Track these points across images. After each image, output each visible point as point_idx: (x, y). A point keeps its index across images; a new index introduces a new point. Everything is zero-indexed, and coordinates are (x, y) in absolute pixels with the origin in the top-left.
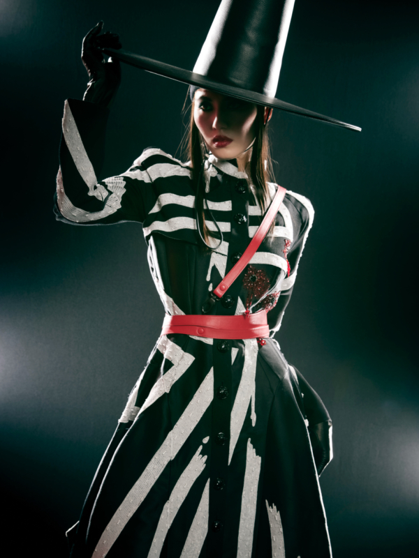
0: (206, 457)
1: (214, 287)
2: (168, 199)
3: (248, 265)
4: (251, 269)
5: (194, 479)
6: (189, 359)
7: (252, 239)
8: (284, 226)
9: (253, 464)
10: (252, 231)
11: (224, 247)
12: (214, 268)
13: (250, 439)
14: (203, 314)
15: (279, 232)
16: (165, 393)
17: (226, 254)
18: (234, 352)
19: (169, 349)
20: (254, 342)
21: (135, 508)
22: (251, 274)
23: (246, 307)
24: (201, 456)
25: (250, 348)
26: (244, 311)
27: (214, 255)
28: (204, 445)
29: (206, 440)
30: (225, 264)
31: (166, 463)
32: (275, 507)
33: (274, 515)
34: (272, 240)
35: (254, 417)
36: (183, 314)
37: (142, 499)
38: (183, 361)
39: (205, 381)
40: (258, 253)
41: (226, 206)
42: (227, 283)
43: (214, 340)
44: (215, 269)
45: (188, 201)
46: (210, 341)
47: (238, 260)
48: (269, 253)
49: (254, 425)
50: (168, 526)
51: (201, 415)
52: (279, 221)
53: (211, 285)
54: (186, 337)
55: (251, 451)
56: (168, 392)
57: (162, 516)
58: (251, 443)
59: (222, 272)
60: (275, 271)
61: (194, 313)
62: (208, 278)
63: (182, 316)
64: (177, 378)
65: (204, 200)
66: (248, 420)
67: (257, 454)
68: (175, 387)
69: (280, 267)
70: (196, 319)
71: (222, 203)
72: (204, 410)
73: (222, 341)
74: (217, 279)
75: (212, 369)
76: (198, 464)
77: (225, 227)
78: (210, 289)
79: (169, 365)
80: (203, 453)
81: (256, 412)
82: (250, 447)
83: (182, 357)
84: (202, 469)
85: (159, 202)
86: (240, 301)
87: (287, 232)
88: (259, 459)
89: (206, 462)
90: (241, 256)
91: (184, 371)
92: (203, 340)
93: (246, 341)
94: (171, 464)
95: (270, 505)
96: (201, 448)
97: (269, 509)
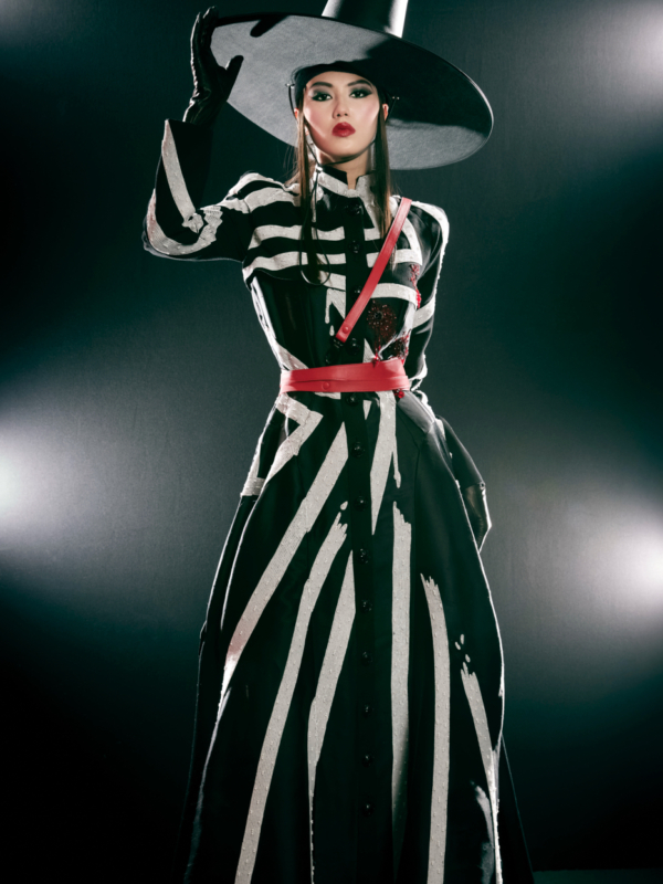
0: (346, 525)
1: (336, 331)
3: (371, 300)
4: (375, 305)
5: (335, 552)
6: (316, 418)
7: (371, 269)
8: (409, 247)
9: (403, 532)
10: (371, 259)
11: (338, 281)
12: (332, 307)
13: (395, 503)
14: (327, 365)
15: (402, 256)
16: (294, 456)
17: (344, 288)
18: (367, 405)
19: (290, 407)
20: (390, 395)
21: (272, 590)
22: (375, 311)
23: (375, 353)
24: (340, 525)
25: (387, 401)
26: (374, 356)
27: (329, 292)
28: (342, 512)
29: (344, 506)
30: (344, 301)
31: (302, 536)
32: (432, 581)
33: (432, 590)
34: (394, 267)
35: (398, 477)
36: (306, 367)
37: (280, 579)
38: (310, 420)
39: (337, 438)
40: (380, 285)
41: (337, 234)
42: (350, 323)
43: (342, 394)
44: (333, 309)
45: (294, 232)
46: (337, 396)
47: (358, 295)
48: (393, 285)
49: (398, 486)
50: (311, 609)
51: (336, 478)
52: (402, 242)
53: (332, 328)
54: (312, 394)
55: (398, 517)
56: (296, 454)
57: (304, 597)
58: (398, 507)
59: (342, 312)
60: (402, 305)
61: (318, 365)
62: (327, 320)
63: (304, 370)
64: (305, 438)
65: (312, 229)
66: (391, 480)
67: (406, 520)
69: (407, 298)
70: (321, 372)
71: (333, 232)
72: (339, 472)
73: (351, 394)
74: (337, 320)
75: (343, 425)
76: (337, 535)
77: (339, 259)
78: (332, 332)
79: (294, 425)
80: (342, 521)
81: (400, 470)
82: (396, 511)
83: (309, 417)
84: (343, 539)
85: (256, 235)
86: (367, 345)
87: (414, 254)
88: (408, 526)
89: (347, 532)
90: (361, 290)
91: (312, 431)
92: (329, 395)
93: (381, 394)
94: (307, 536)
95: (427, 578)
96: (339, 515)
97: (425, 584)
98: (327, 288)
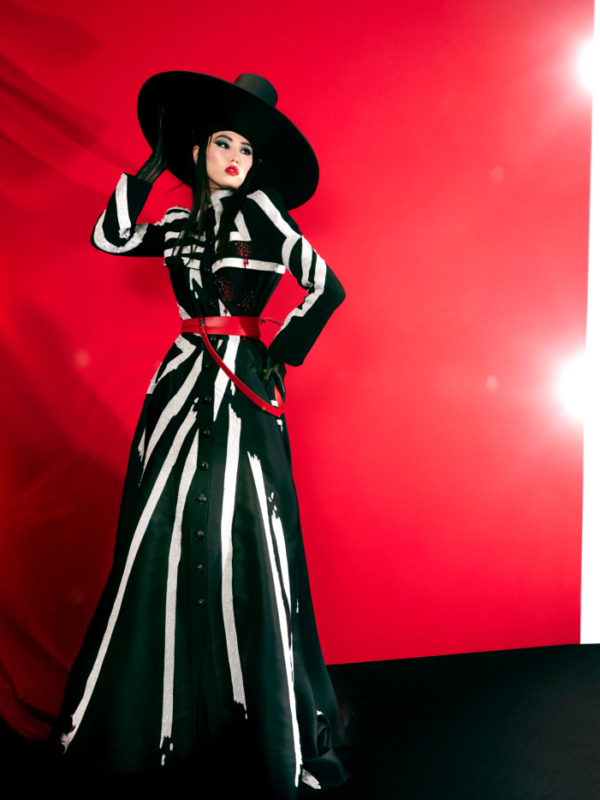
0: (197, 412)
2: (170, 235)
4: (216, 277)
5: (188, 429)
6: (193, 348)
9: (235, 424)
11: (196, 264)
12: (194, 281)
13: (230, 405)
16: (174, 370)
17: (199, 268)
18: (220, 342)
19: (180, 342)
21: (152, 450)
24: (194, 412)
27: (191, 271)
28: (195, 404)
29: (196, 401)
30: (200, 276)
31: (170, 418)
32: (256, 457)
33: (255, 464)
35: (233, 388)
36: (189, 317)
37: (156, 444)
38: (189, 350)
39: (197, 360)
43: (208, 335)
49: (233, 394)
50: (172, 464)
51: (194, 383)
53: (195, 293)
55: (232, 413)
56: (176, 369)
57: (168, 456)
58: (232, 407)
59: (200, 283)
62: (192, 288)
64: (184, 360)
66: (228, 390)
67: (238, 416)
68: (181, 366)
72: (196, 379)
73: (213, 336)
75: (202, 353)
76: (191, 418)
78: (196, 296)
79: (180, 352)
80: (194, 410)
82: (231, 411)
83: (189, 347)
84: (194, 421)
86: (221, 303)
88: (239, 420)
91: (188, 355)
94: (174, 418)
95: (252, 455)
96: (192, 408)
97: (251, 458)
98: (189, 269)
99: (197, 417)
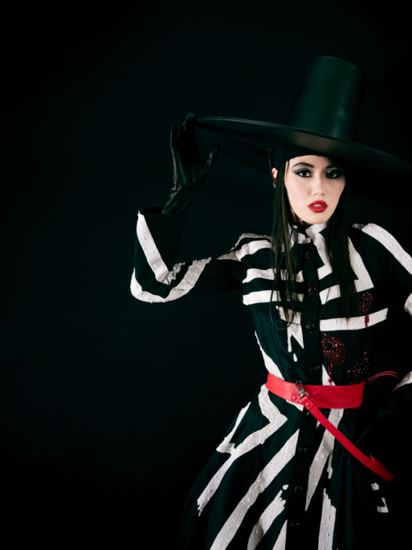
0: (285, 501)
4: (326, 337)
13: (325, 489)
17: (300, 323)
21: (232, 534)
24: (281, 499)
28: (283, 491)
29: (285, 487)
30: (301, 335)
35: (330, 470)
37: (238, 526)
44: (293, 339)
46: (301, 407)
53: (295, 355)
55: (327, 501)
56: (262, 443)
58: (327, 492)
59: (300, 342)
64: (270, 434)
66: (325, 473)
67: (333, 504)
68: (268, 441)
75: (298, 431)
76: (277, 506)
78: (295, 359)
80: (283, 497)
82: (326, 497)
83: (278, 418)
84: (282, 510)
86: (324, 369)
88: (334, 509)
91: (276, 429)
92: (295, 405)
96: (281, 492)
99: (285, 505)
